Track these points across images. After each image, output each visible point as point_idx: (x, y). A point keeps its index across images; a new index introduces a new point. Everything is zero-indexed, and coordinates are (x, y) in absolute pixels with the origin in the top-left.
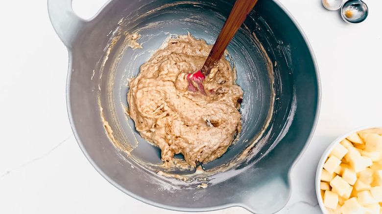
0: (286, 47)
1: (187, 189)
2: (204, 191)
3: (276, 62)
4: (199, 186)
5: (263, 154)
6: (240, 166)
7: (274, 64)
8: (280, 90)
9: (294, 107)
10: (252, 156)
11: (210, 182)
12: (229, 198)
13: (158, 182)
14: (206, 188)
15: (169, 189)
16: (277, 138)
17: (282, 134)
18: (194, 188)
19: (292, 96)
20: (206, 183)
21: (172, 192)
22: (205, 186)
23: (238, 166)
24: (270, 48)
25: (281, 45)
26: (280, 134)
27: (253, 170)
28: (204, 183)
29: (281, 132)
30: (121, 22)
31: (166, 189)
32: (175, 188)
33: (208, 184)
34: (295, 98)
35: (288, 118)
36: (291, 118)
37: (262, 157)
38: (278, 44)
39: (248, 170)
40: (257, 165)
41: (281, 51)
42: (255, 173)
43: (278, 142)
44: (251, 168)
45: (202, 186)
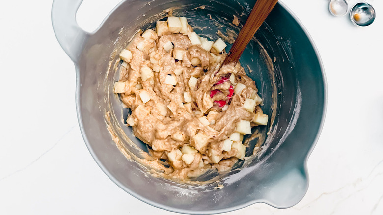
0: (286, 42)
1: (204, 192)
2: (222, 192)
3: (275, 58)
4: (215, 188)
5: (274, 148)
6: (252, 163)
7: (273, 60)
8: (282, 84)
9: (299, 100)
10: (262, 152)
11: (225, 182)
12: (250, 195)
13: (175, 188)
14: (223, 189)
15: (187, 194)
16: (286, 132)
17: (290, 127)
18: (211, 190)
19: (296, 89)
20: (222, 184)
21: (191, 196)
22: (221, 187)
23: (250, 163)
24: (268, 45)
25: (280, 40)
26: (288, 127)
27: (266, 166)
28: (220, 184)
29: (289, 125)
30: (121, 32)
31: (185, 195)
32: (192, 192)
33: (224, 185)
34: (299, 90)
35: (294, 111)
36: (297, 110)
37: (273, 152)
38: (277, 40)
39: (261, 166)
40: (269, 161)
41: (281, 46)
42: (270, 168)
43: (287, 135)
44: (264, 164)
45: (218, 187)
